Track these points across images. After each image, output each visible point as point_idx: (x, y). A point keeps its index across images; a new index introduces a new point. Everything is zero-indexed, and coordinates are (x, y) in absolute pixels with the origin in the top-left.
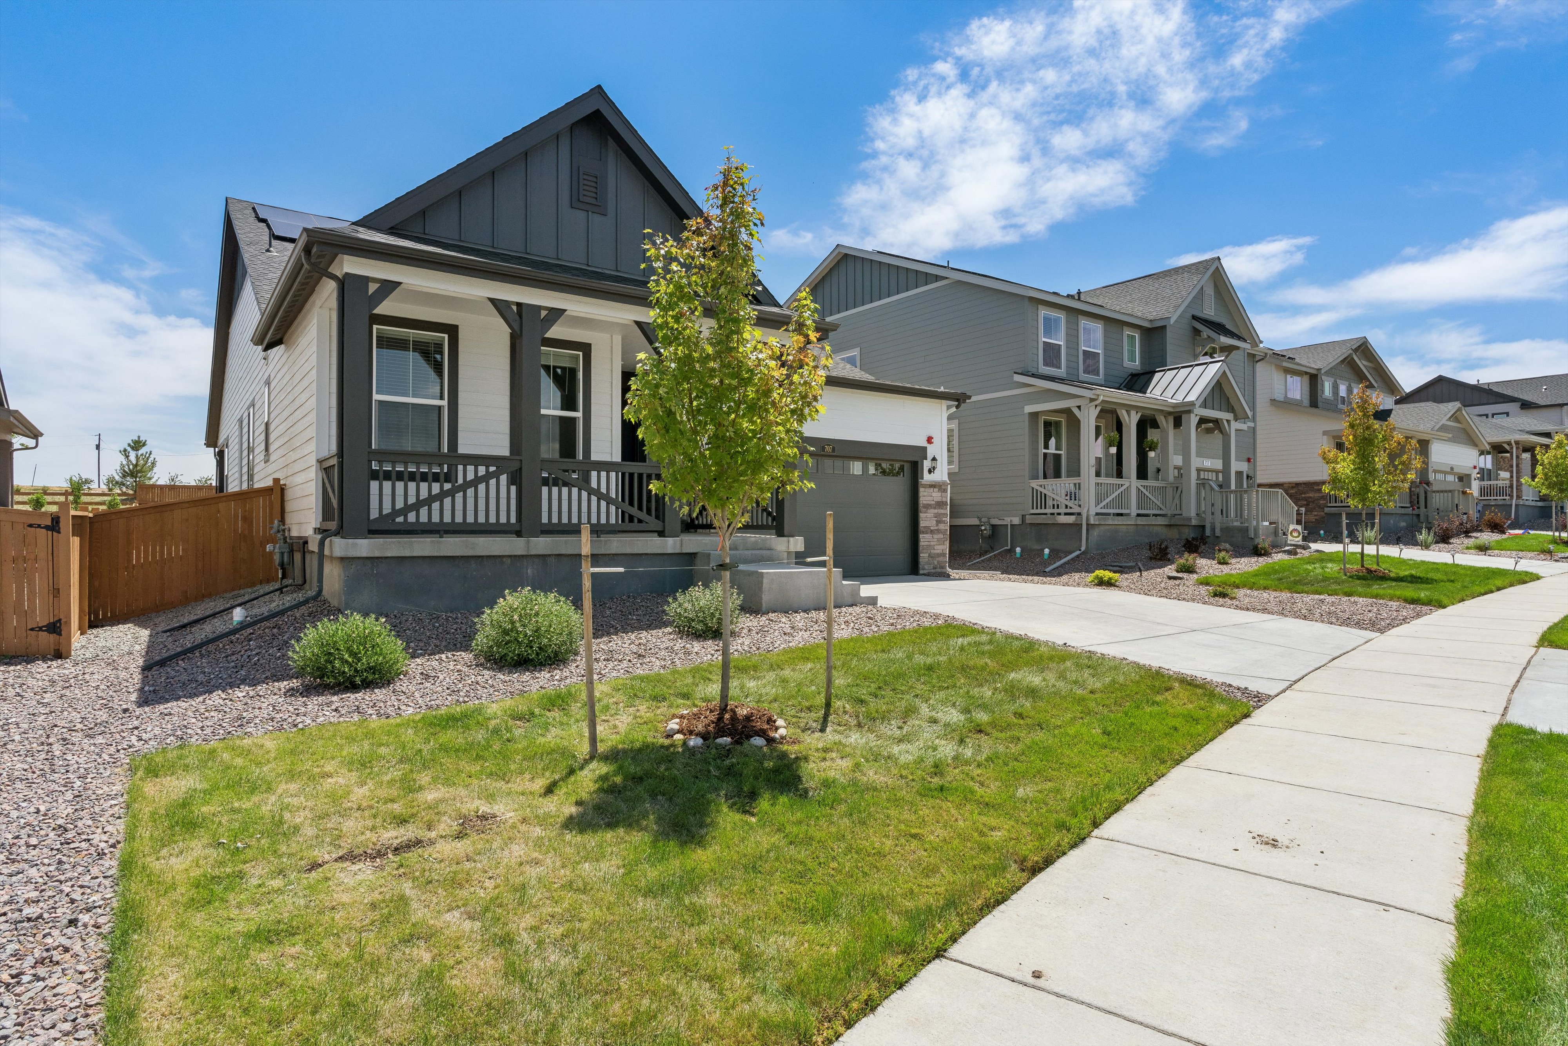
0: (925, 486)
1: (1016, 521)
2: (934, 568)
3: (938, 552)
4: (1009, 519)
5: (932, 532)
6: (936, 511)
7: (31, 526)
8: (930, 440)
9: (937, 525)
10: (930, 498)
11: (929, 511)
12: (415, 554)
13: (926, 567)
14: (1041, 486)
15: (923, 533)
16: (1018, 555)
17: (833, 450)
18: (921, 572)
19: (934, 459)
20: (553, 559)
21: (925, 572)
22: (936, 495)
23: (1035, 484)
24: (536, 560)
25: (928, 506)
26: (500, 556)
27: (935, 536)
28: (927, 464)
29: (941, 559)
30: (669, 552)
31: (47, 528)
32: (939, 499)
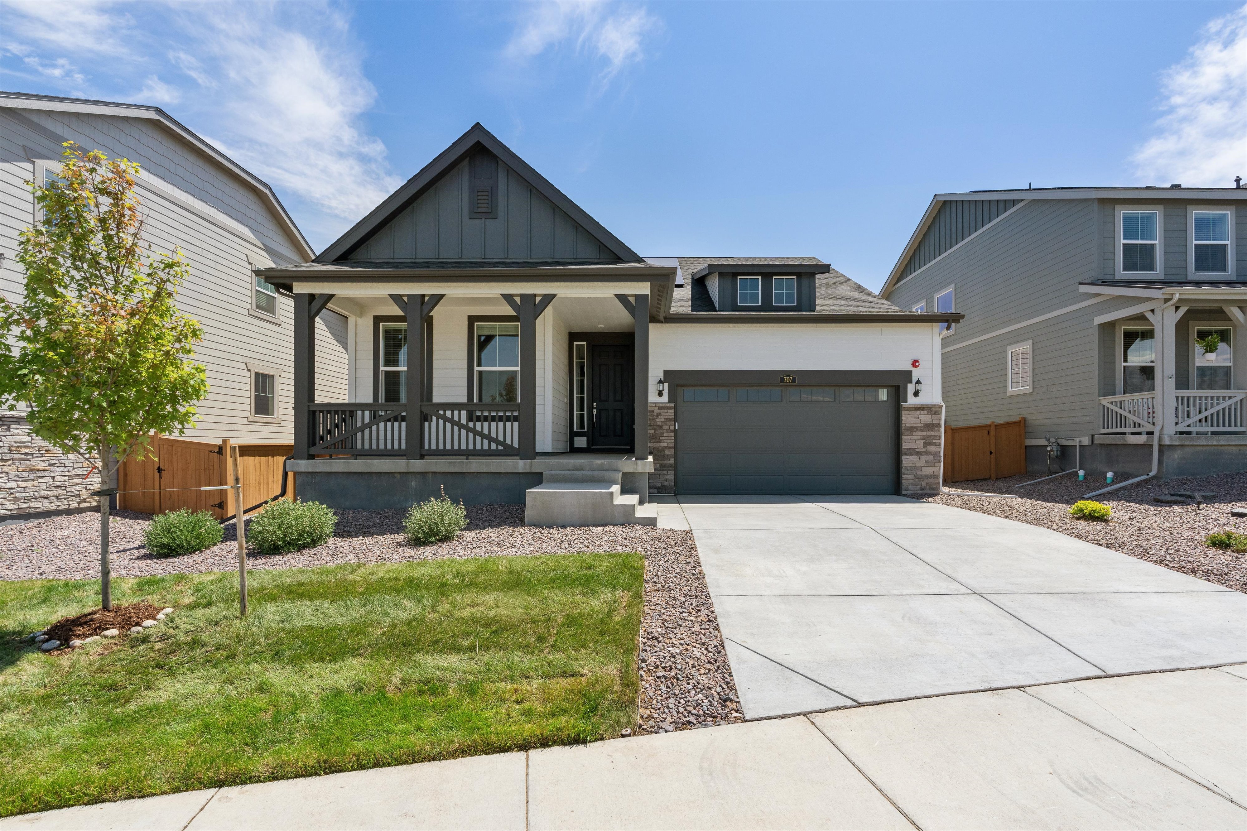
0: (909, 409)
1: (1086, 441)
2: (921, 489)
3: (928, 473)
4: (1077, 440)
5: (918, 454)
6: (924, 433)
7: (211, 452)
8: (915, 364)
9: (925, 447)
10: (914, 421)
11: (914, 433)
12: (333, 470)
13: (910, 487)
14: (1112, 403)
15: (906, 454)
16: (1081, 478)
17: (794, 380)
18: (904, 493)
19: (918, 382)
20: (430, 475)
21: (909, 492)
22: (925, 418)
23: (1105, 401)
24: (418, 476)
25: (912, 429)
26: (392, 473)
27: (923, 458)
28: (911, 388)
29: (931, 480)
30: (520, 471)
31: (217, 452)
32: (929, 422)
